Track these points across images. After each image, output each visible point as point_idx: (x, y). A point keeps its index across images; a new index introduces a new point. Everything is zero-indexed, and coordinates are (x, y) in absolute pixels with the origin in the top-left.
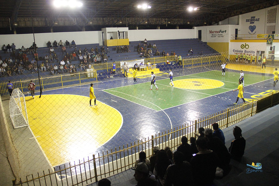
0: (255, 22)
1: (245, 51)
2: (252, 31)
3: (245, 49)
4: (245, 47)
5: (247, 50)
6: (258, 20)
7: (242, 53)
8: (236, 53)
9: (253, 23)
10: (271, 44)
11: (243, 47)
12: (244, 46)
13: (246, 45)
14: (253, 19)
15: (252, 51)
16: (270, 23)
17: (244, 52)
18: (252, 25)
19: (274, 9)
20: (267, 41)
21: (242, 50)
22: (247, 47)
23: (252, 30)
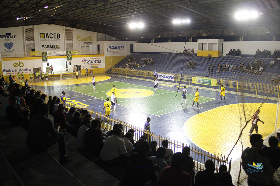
0: (12, 39)
1: (20, 70)
2: (9, 49)
3: (20, 68)
4: (19, 65)
5: (22, 68)
6: (15, 37)
7: (16, 72)
8: (7, 73)
9: (10, 40)
10: (47, 60)
11: (16, 66)
12: (17, 64)
13: (20, 63)
14: (8, 35)
15: (28, 69)
16: (28, 42)
17: (18, 71)
18: (9, 42)
19: (31, 28)
20: (43, 58)
21: (15, 68)
22: (21, 65)
23: (8, 47)
